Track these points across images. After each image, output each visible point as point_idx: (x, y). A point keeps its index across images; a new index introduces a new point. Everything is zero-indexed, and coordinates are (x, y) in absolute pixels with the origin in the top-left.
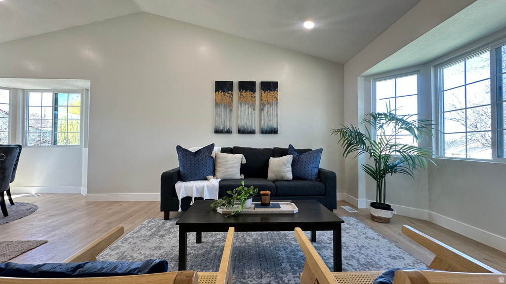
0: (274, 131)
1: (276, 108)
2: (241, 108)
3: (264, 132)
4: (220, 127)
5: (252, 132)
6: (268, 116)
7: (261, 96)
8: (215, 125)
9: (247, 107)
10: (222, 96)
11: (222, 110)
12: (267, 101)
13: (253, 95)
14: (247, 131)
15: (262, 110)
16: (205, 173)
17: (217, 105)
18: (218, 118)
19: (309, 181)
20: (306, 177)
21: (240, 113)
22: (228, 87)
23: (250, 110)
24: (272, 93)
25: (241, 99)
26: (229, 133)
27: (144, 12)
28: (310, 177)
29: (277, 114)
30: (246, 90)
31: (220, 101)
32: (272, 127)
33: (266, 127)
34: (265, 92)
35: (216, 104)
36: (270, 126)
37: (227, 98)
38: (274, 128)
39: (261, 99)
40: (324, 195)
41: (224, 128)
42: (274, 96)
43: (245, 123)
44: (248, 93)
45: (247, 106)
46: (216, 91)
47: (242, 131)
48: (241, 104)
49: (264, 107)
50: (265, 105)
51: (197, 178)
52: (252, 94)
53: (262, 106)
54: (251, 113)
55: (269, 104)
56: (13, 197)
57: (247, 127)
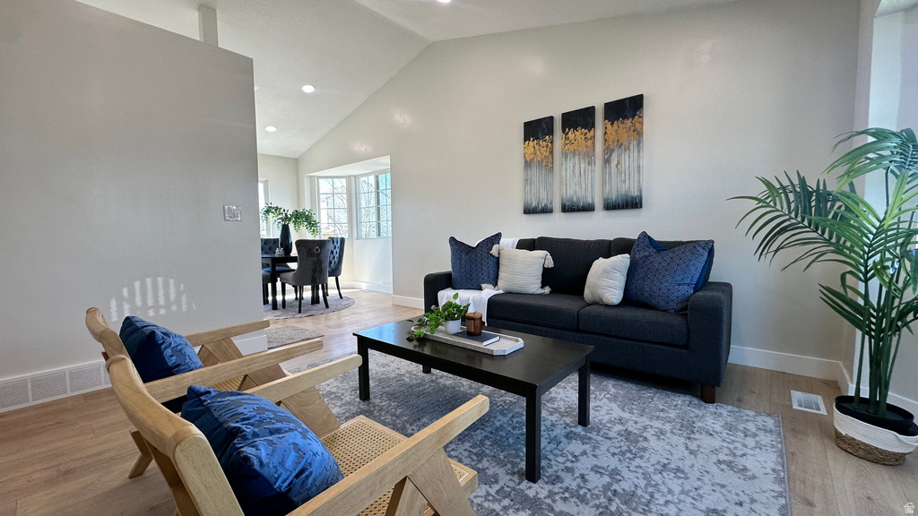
0: (633, 203)
1: (636, 153)
2: (566, 164)
3: (610, 206)
4: (532, 202)
5: (588, 208)
6: (619, 172)
7: (605, 133)
8: (525, 199)
9: (577, 161)
10: (534, 147)
11: (535, 173)
12: (618, 141)
13: (588, 136)
14: (578, 207)
15: (607, 161)
16: (480, 279)
17: (528, 164)
18: (528, 187)
19: (659, 313)
20: (654, 302)
21: (564, 175)
22: (544, 129)
23: (582, 166)
24: (628, 122)
25: (566, 147)
26: (547, 212)
27: (434, 43)
28: (662, 303)
29: (639, 167)
30: (576, 129)
31: (532, 156)
32: (626, 195)
33: (614, 197)
34: (612, 124)
35: (526, 162)
36: (623, 192)
37: (543, 150)
38: (632, 197)
39: (606, 140)
40: (686, 347)
41: (538, 204)
42: (633, 128)
43: (575, 192)
44: (578, 133)
45: (577, 158)
46: (525, 141)
47: (568, 208)
48: (566, 157)
49: (610, 156)
50: (613, 150)
51: (469, 286)
52: (586, 134)
53: (608, 151)
54: (585, 172)
55: (620, 147)
56: (342, 291)
57: (578, 199)
